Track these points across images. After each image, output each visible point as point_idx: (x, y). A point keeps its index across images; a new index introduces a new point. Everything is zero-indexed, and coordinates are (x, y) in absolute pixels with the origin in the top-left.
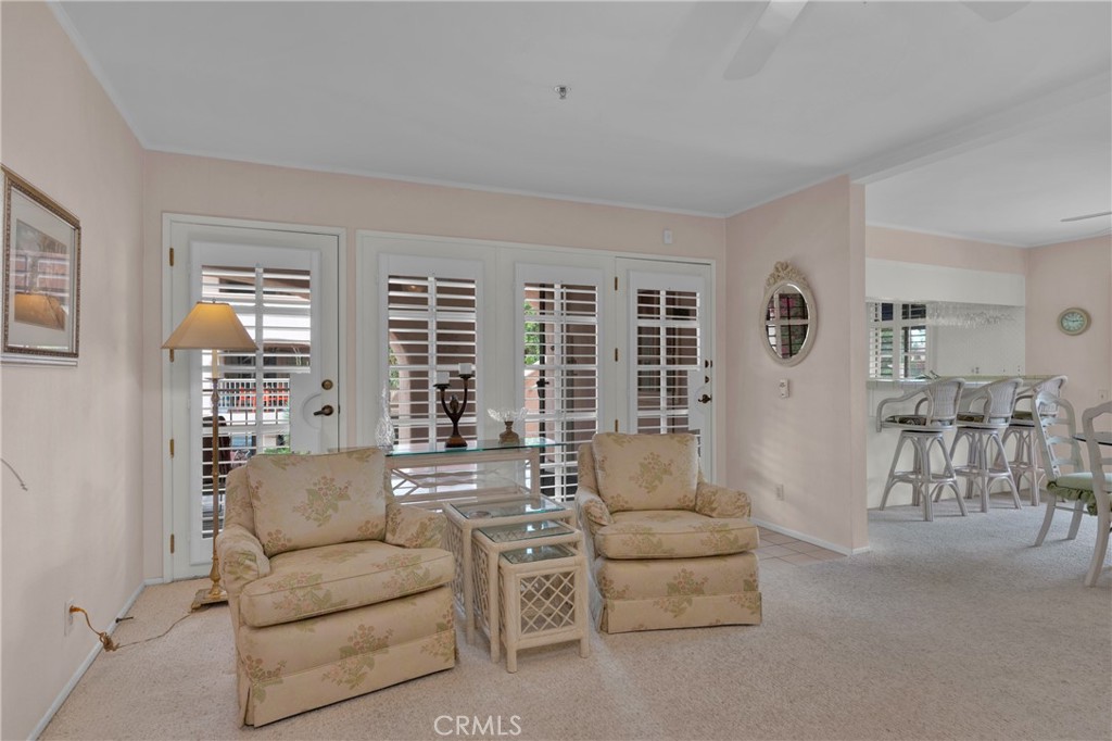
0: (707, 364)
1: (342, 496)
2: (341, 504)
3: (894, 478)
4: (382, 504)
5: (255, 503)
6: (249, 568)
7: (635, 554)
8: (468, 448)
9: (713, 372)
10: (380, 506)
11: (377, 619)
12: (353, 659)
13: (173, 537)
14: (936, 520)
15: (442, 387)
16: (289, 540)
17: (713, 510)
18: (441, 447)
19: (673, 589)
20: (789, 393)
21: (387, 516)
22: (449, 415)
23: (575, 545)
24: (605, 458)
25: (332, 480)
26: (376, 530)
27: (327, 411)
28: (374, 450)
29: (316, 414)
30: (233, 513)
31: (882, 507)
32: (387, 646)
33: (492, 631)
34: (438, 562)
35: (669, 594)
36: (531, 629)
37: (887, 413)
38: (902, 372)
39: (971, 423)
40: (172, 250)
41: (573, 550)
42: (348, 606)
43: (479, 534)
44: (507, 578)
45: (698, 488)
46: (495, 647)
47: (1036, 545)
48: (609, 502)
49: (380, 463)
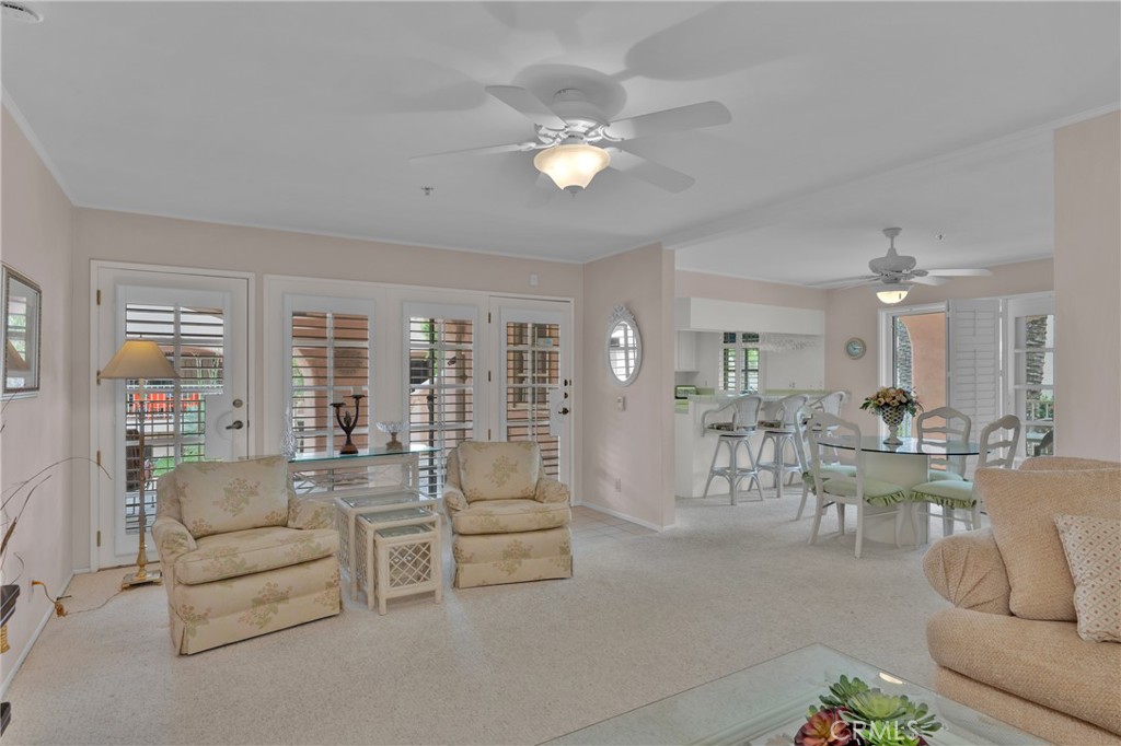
0: (566, 383)
1: (253, 493)
2: (251, 499)
3: (714, 473)
4: (286, 499)
5: (182, 499)
6: (181, 545)
7: (479, 531)
8: (359, 454)
9: (569, 389)
10: (283, 500)
11: (282, 580)
12: (262, 607)
13: (99, 533)
14: (739, 505)
15: (337, 406)
16: (210, 527)
17: (545, 498)
18: (337, 454)
19: (508, 554)
20: (624, 408)
21: (289, 508)
22: (343, 427)
23: (433, 524)
24: (466, 460)
25: (245, 481)
26: (280, 519)
27: (238, 425)
28: (278, 458)
29: (228, 428)
30: (164, 508)
31: (705, 497)
32: (288, 598)
33: (369, 588)
34: (328, 538)
35: (505, 558)
36: (398, 584)
37: (709, 421)
38: (721, 384)
39: (772, 428)
40: (99, 292)
41: (431, 528)
42: (259, 569)
43: (362, 519)
44: (379, 548)
45: (538, 482)
46: (371, 599)
47: (797, 520)
48: (467, 494)
49: (284, 468)
